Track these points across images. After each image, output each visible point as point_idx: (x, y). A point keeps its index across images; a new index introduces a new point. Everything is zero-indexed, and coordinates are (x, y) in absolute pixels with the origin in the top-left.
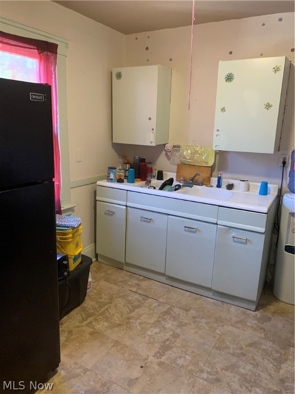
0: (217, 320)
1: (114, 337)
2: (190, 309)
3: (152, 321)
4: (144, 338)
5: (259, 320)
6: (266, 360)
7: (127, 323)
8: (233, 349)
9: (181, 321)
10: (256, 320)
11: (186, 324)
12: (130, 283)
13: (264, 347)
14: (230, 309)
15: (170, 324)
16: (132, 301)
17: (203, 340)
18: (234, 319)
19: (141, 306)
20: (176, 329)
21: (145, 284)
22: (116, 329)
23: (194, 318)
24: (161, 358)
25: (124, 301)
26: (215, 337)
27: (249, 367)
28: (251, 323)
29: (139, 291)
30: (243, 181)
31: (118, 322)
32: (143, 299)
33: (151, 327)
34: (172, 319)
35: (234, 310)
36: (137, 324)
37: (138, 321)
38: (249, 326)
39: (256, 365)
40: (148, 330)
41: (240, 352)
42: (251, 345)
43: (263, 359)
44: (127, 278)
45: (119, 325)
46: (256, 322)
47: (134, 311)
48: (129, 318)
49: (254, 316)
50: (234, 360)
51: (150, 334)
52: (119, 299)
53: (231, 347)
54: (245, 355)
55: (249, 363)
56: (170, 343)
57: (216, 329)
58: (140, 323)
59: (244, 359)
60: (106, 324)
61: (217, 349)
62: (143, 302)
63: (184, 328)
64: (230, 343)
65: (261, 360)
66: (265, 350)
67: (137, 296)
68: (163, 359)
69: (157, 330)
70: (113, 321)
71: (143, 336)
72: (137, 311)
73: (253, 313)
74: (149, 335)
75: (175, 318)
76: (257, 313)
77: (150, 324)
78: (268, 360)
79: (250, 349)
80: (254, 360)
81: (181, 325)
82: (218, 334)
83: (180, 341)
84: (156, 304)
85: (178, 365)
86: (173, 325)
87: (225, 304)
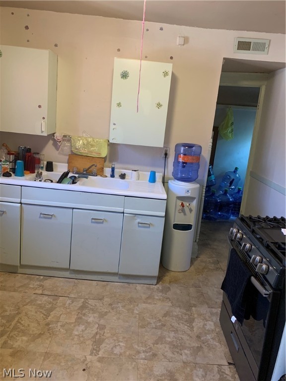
0: (130, 302)
1: (42, 350)
2: (104, 298)
3: (73, 320)
4: (73, 339)
5: (162, 291)
6: (181, 324)
7: (48, 330)
8: (154, 323)
9: (100, 311)
10: (160, 292)
11: (106, 313)
12: (31, 286)
13: (176, 314)
14: (137, 288)
15: (91, 318)
16: (43, 305)
17: (127, 324)
18: (144, 296)
19: (55, 308)
20: (100, 321)
21: (48, 283)
22: (39, 340)
23: (111, 305)
24: (98, 354)
25: (34, 307)
26: (135, 317)
27: (172, 334)
28: (157, 296)
29: (46, 292)
30: (135, 171)
31: (38, 332)
32: (54, 300)
33: (75, 326)
34: (91, 312)
35: (140, 288)
36: (59, 327)
37: (59, 324)
38: (157, 299)
39: (176, 331)
40: (73, 330)
41: (160, 324)
42: (165, 315)
43: (179, 324)
44: (26, 281)
45: (40, 335)
46: (161, 294)
47: (50, 315)
48: (48, 324)
49: (157, 290)
50: (159, 332)
51: (77, 333)
52: (27, 307)
53: (152, 322)
54: (165, 325)
55: (171, 331)
56: (100, 336)
57: (133, 310)
58: (61, 326)
59: (166, 329)
60: (25, 338)
61: (142, 327)
62: (54, 302)
63: (106, 317)
64: (149, 319)
65: (177, 325)
66: (177, 316)
67: (46, 298)
68: (101, 354)
69: (82, 327)
70: (31, 332)
71: (71, 338)
72: (52, 314)
73: (156, 287)
74: (76, 335)
75: (94, 310)
76: (158, 286)
77: (73, 323)
78: (183, 323)
79: (166, 318)
80: (173, 327)
81: (102, 315)
82: (137, 314)
83: (109, 331)
84: (69, 302)
85: (116, 354)
86: (94, 317)
87: (131, 285)
